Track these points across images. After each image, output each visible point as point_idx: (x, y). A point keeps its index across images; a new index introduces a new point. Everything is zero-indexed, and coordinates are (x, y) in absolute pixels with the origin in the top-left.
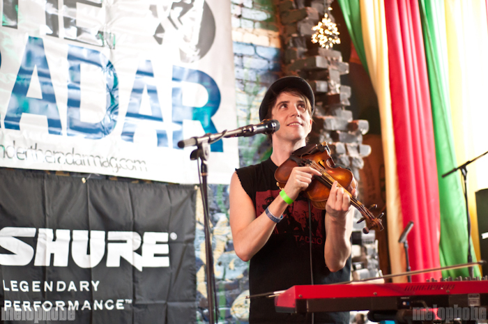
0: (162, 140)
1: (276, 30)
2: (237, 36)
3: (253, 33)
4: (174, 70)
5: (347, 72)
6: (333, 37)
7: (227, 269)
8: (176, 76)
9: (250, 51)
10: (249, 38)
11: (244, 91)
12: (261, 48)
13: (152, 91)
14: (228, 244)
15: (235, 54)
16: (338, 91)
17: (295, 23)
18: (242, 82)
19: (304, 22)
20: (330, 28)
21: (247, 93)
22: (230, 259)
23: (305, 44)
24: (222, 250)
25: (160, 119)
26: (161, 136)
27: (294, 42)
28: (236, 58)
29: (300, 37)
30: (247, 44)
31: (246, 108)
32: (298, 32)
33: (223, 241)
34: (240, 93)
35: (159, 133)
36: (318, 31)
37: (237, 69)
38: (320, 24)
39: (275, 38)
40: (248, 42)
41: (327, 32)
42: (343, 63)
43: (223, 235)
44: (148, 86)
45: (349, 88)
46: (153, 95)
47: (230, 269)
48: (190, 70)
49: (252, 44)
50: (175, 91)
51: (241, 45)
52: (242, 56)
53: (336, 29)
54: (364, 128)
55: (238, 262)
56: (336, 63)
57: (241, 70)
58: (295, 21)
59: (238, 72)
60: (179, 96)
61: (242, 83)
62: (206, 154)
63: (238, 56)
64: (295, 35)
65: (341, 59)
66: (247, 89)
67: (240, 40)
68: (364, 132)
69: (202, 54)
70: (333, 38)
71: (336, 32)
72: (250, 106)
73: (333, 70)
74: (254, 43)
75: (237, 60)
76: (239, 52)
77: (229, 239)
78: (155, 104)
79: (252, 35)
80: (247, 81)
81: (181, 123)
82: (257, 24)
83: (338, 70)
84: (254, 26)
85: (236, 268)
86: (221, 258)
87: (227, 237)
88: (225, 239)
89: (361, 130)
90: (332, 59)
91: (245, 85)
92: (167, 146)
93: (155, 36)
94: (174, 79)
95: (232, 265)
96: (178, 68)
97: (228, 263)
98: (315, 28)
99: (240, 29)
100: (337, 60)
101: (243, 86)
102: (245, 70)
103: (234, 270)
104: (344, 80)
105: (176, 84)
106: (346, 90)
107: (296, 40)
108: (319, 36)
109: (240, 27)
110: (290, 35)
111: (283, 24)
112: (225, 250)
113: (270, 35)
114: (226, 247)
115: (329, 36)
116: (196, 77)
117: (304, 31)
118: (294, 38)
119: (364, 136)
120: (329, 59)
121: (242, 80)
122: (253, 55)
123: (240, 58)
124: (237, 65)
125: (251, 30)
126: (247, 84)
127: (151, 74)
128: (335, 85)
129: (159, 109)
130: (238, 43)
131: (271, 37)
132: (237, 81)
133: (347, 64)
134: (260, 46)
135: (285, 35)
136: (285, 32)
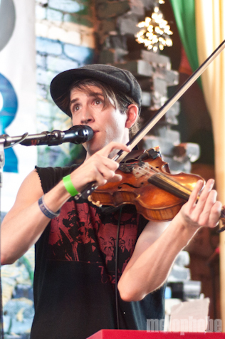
1: (89, 25)
2: (42, 30)
3: (61, 27)
5: (176, 83)
6: (163, 36)
7: (14, 321)
9: (57, 49)
10: (56, 33)
12: (71, 47)
14: (16, 289)
15: (38, 52)
17: (114, 18)
19: (126, 17)
20: (160, 26)
22: (18, 308)
23: (125, 45)
24: (9, 297)
27: (111, 42)
28: (39, 57)
29: (119, 36)
30: (53, 41)
31: (48, 120)
32: (117, 29)
33: (11, 285)
36: (146, 28)
37: (39, 71)
38: (148, 20)
39: (88, 35)
40: (55, 37)
41: (157, 30)
42: (172, 71)
43: (11, 278)
45: (178, 104)
47: (17, 320)
49: (58, 42)
51: (45, 42)
52: (46, 55)
53: (168, 28)
54: (194, 154)
55: (27, 312)
56: (163, 70)
57: (43, 72)
58: (114, 15)
59: (40, 74)
63: (42, 55)
64: (113, 33)
65: (169, 67)
67: (44, 35)
68: (194, 158)
70: (164, 38)
71: (168, 31)
72: (53, 119)
73: (159, 79)
74: (62, 40)
75: (39, 59)
76: (42, 50)
77: (18, 283)
79: (60, 30)
82: (67, 17)
83: (164, 80)
84: (63, 18)
85: (25, 320)
86: (7, 306)
87: (15, 280)
88: (14, 283)
89: (190, 155)
90: (158, 66)
95: (20, 316)
97: (16, 313)
98: (141, 25)
99: (45, 22)
100: (164, 67)
103: (23, 322)
107: (114, 39)
109: (46, 19)
110: (106, 33)
111: (99, 18)
112: (13, 297)
113: (82, 31)
114: (15, 293)
115: (159, 36)
117: (125, 29)
118: (111, 37)
119: (193, 164)
120: (154, 65)
121: (44, 85)
122: (60, 55)
123: (43, 58)
124: (39, 67)
125: (59, 23)
128: (160, 97)
130: (42, 38)
131: (83, 33)
132: (38, 86)
133: (176, 73)
134: (69, 44)
135: (101, 33)
136: (101, 28)
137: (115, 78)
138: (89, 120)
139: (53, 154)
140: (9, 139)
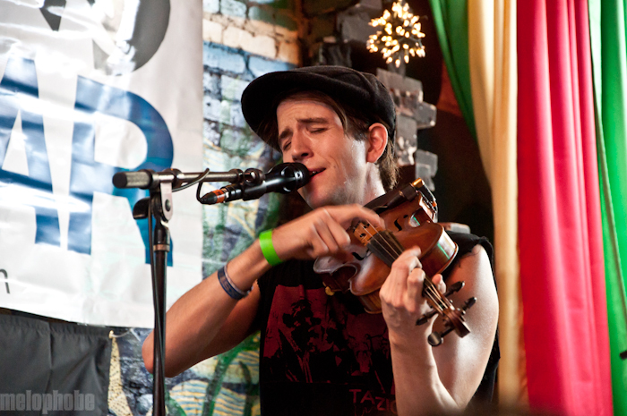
0: (48, 230)
1: (291, 26)
2: (212, 30)
3: (244, 29)
4: (80, 86)
5: (433, 123)
6: (412, 42)
8: (82, 100)
9: (237, 64)
10: (235, 38)
11: (219, 145)
12: (260, 61)
13: (33, 126)
15: (206, 68)
16: (412, 162)
17: (333, 15)
18: (217, 127)
19: (351, 14)
20: (406, 24)
21: (225, 150)
23: (349, 61)
25: (47, 187)
26: (45, 222)
27: (326, 54)
28: (207, 76)
29: (340, 43)
30: (230, 50)
32: (337, 33)
34: (211, 148)
35: (42, 213)
36: (382, 28)
37: (208, 99)
38: (387, 14)
39: (288, 42)
40: (234, 45)
41: (399, 30)
42: (426, 105)
44: (24, 113)
45: (435, 157)
46: (36, 133)
48: (114, 89)
49: (240, 51)
50: (80, 131)
51: (219, 51)
52: (219, 73)
53: (418, 26)
56: (412, 102)
57: (215, 102)
58: (332, 9)
59: (209, 104)
60: (88, 141)
61: (215, 129)
62: (168, 209)
63: (211, 74)
64: (331, 40)
65: (420, 98)
66: (226, 142)
67: (216, 40)
69: (140, 61)
70: (412, 45)
71: (417, 31)
73: (403, 115)
74: (247, 48)
75: (208, 81)
76: (213, 64)
78: (37, 154)
79: (241, 32)
80: (226, 126)
81: (88, 197)
82: (252, 11)
83: (413, 118)
84: (247, 12)
90: (403, 95)
91: (221, 134)
92: (57, 244)
93: (44, 11)
94: (79, 106)
96: (89, 84)
98: (375, 23)
99: (218, 17)
100: (414, 97)
101: (218, 136)
102: (224, 103)
104: (426, 140)
105: (82, 117)
106: (427, 161)
107: (331, 49)
108: (384, 39)
109: (219, 13)
110: (319, 40)
111: (306, 15)
113: (278, 34)
115: (402, 40)
116: (126, 106)
117: (350, 34)
118: (328, 45)
120: (398, 93)
121: (216, 122)
122: (242, 74)
123: (215, 77)
124: (207, 92)
125: (240, 21)
126: (226, 132)
127: (33, 91)
128: (405, 146)
129: (47, 165)
130: (212, 45)
131: (279, 38)
132: (206, 124)
133: (433, 107)
134: (257, 56)
135: (310, 39)
136: (309, 32)
137: (342, 82)
138: (305, 155)
139: (228, 235)
140: (180, 176)
